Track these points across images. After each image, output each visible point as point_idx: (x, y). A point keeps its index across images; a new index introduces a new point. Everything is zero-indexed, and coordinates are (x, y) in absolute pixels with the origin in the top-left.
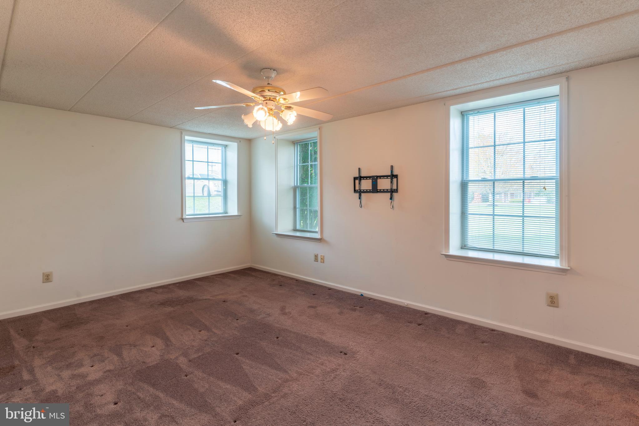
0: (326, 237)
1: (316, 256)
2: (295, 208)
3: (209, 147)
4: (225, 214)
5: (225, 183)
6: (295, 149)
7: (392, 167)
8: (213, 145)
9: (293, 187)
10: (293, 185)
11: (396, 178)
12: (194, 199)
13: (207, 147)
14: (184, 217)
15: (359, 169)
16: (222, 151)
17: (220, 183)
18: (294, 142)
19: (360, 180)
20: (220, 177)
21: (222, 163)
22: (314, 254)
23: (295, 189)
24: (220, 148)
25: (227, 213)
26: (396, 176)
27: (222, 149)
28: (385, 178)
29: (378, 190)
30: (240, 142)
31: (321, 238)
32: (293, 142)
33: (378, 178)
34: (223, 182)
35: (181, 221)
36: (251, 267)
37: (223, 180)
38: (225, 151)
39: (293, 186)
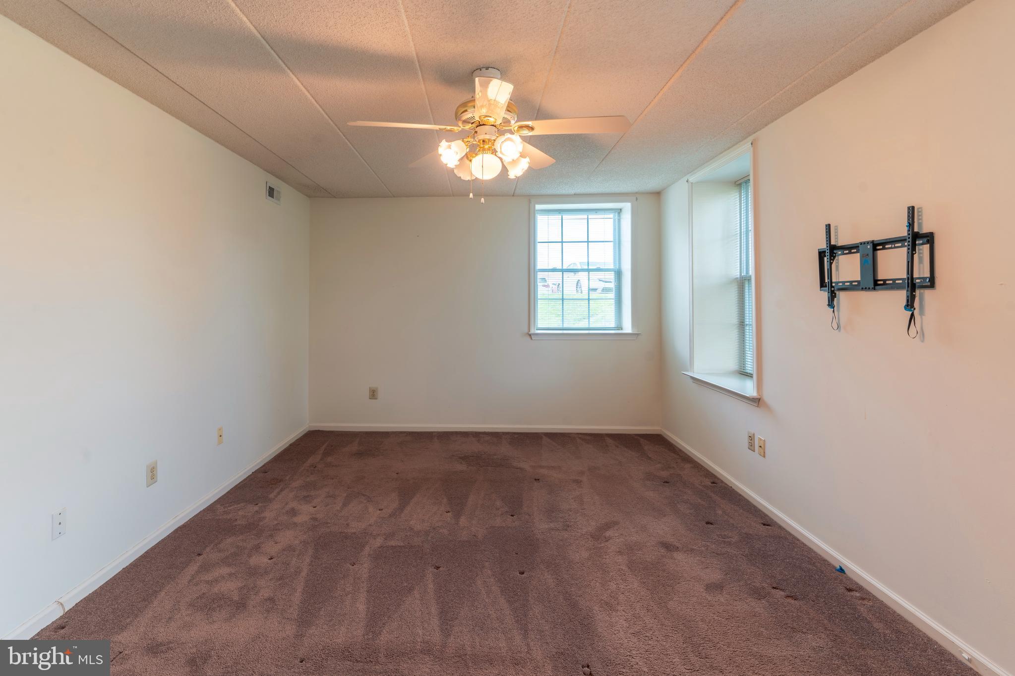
0: (767, 397)
1: (751, 438)
2: (742, 325)
3: (590, 217)
4: (619, 330)
5: (619, 274)
6: (740, 196)
7: (911, 210)
8: (596, 213)
9: (737, 278)
10: (736, 273)
11: (928, 242)
12: (563, 304)
13: (587, 216)
14: (532, 331)
15: (828, 227)
16: (614, 221)
17: (611, 276)
18: (740, 182)
19: (833, 256)
20: (612, 267)
21: (614, 242)
22: (749, 433)
23: (741, 283)
24: (611, 216)
25: (622, 329)
26: (930, 238)
27: (614, 216)
28: (896, 245)
29: (879, 282)
30: (637, 199)
31: (759, 397)
32: (735, 182)
33: (878, 248)
34: (615, 274)
35: (528, 338)
36: (661, 433)
37: (615, 271)
38: (619, 220)
39: (738, 276)
